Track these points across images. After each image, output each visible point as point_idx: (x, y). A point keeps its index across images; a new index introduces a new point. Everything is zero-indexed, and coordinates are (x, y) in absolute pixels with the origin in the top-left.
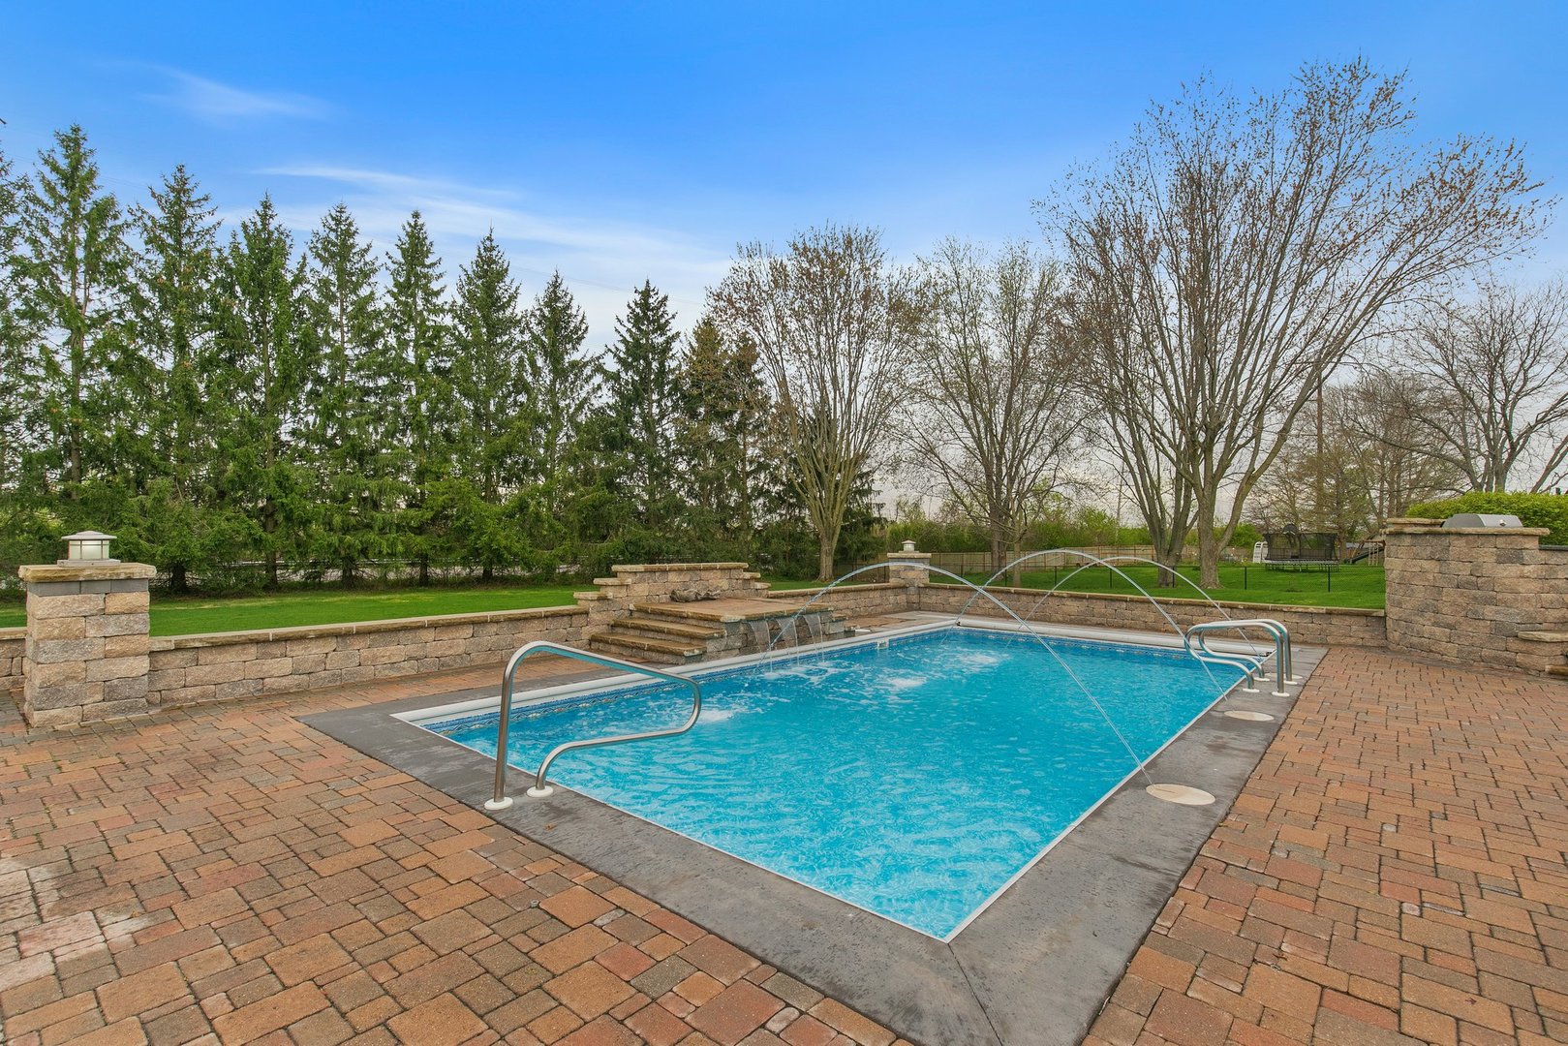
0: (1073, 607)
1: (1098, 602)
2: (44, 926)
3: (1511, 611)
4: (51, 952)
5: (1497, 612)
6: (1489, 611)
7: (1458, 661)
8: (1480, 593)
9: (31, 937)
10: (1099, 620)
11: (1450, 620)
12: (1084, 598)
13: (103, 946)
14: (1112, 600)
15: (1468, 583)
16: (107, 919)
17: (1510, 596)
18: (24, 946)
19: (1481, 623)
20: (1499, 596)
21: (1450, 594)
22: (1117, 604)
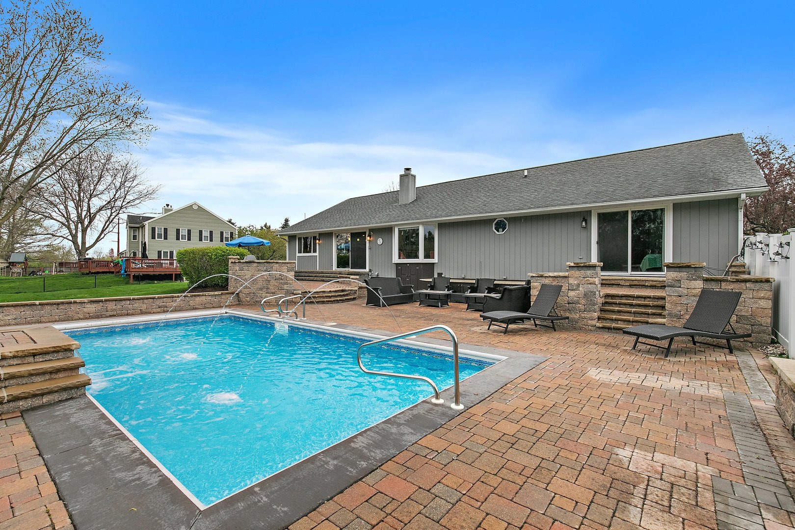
0: (91, 308)
1: (110, 303)
2: (649, 474)
3: (291, 286)
4: (652, 460)
5: (288, 287)
6: (285, 287)
7: (276, 304)
8: (283, 281)
9: (656, 472)
10: (111, 313)
11: (273, 291)
12: (102, 301)
13: (636, 451)
14: (121, 300)
15: (279, 278)
16: (626, 460)
17: (291, 281)
18: (660, 469)
19: (283, 291)
20: (288, 282)
21: (273, 282)
22: (124, 302)
